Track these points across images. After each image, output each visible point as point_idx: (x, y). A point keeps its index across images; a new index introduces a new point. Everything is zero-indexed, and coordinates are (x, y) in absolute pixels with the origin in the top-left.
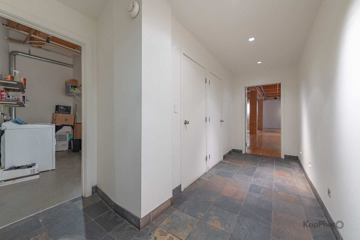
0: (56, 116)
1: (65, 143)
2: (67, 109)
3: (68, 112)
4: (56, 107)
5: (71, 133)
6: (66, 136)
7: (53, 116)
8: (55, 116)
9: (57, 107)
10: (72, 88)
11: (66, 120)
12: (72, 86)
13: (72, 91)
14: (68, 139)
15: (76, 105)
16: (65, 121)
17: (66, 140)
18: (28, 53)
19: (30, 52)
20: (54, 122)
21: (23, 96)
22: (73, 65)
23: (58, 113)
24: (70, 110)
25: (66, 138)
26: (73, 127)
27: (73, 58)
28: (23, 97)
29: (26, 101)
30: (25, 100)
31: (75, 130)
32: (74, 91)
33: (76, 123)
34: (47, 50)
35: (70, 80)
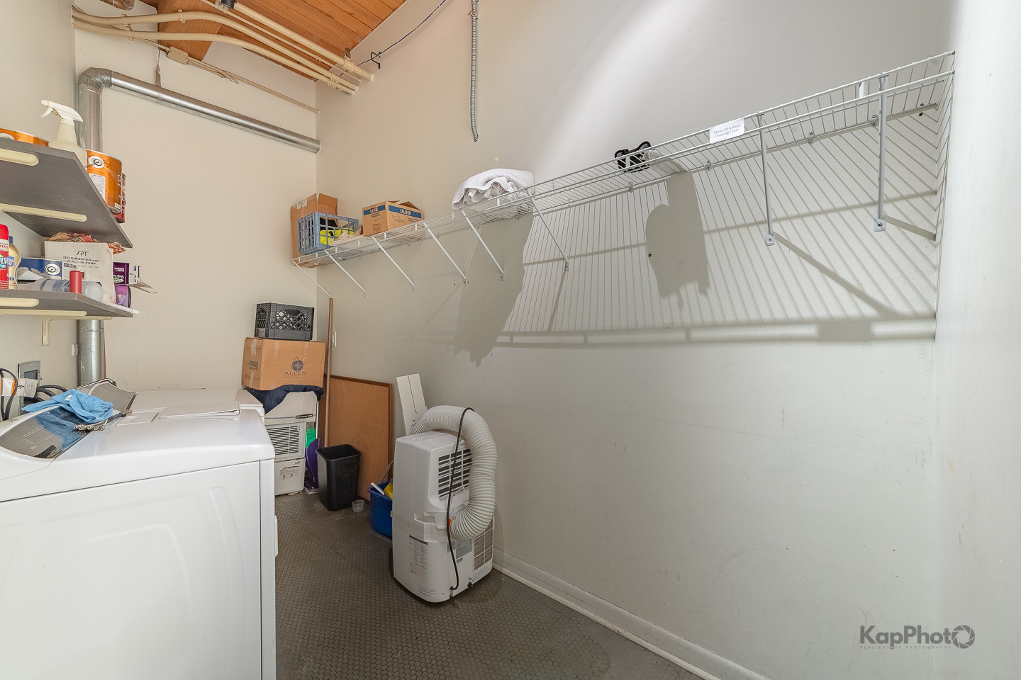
0: (259, 349)
1: (292, 463)
2: (299, 319)
3: (300, 333)
4: (258, 313)
5: (313, 420)
6: (295, 431)
7: (247, 348)
8: (253, 351)
9: (263, 312)
10: (322, 229)
11: (298, 366)
12: (322, 221)
13: (323, 240)
14: (303, 443)
15: (331, 300)
16: (294, 368)
17: (296, 451)
18: (150, 79)
19: (158, 76)
20: (253, 374)
21: (116, 265)
22: (317, 142)
23: (267, 337)
24: (309, 323)
25: (296, 442)
26: (320, 393)
27: (316, 111)
28: (121, 270)
29: (134, 286)
30: (131, 282)
31: (327, 403)
32: (331, 242)
33: (331, 376)
34: (222, 74)
35: (312, 200)
